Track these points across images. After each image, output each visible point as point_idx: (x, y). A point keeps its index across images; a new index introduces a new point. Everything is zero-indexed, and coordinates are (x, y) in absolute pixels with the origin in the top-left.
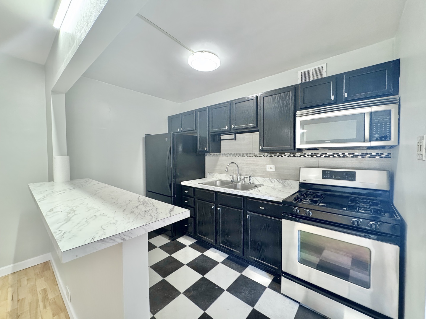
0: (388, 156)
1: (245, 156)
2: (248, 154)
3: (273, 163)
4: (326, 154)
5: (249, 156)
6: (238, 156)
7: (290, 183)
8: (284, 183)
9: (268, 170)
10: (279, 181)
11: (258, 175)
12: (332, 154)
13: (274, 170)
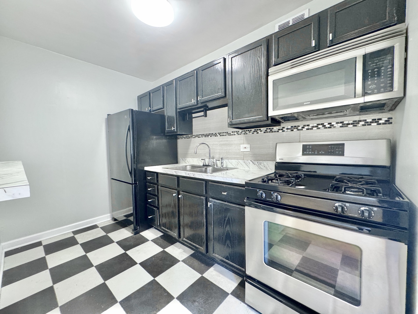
0: (388, 122)
1: (217, 136)
2: (220, 133)
3: (248, 142)
4: (308, 125)
5: (222, 136)
6: (211, 136)
7: (267, 166)
8: (260, 165)
9: (242, 150)
10: (254, 162)
11: (232, 157)
12: (316, 125)
13: (248, 150)
